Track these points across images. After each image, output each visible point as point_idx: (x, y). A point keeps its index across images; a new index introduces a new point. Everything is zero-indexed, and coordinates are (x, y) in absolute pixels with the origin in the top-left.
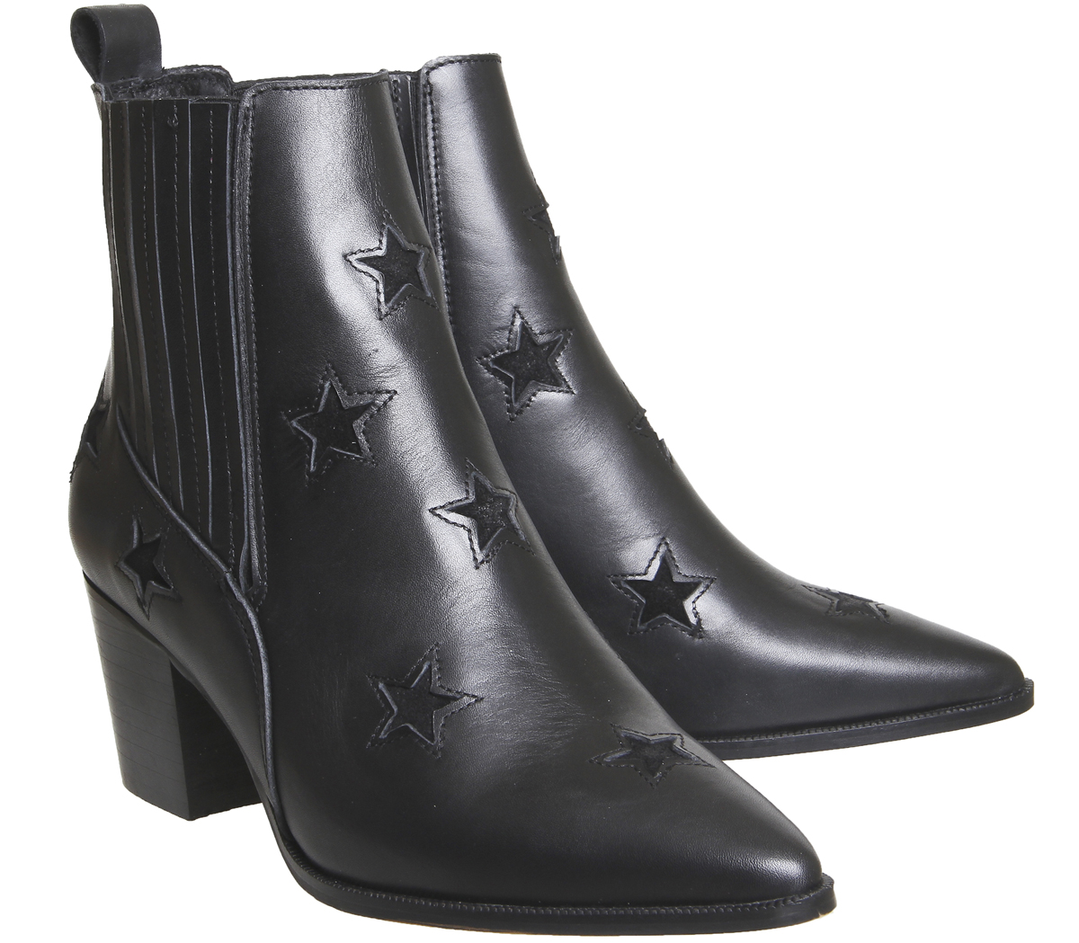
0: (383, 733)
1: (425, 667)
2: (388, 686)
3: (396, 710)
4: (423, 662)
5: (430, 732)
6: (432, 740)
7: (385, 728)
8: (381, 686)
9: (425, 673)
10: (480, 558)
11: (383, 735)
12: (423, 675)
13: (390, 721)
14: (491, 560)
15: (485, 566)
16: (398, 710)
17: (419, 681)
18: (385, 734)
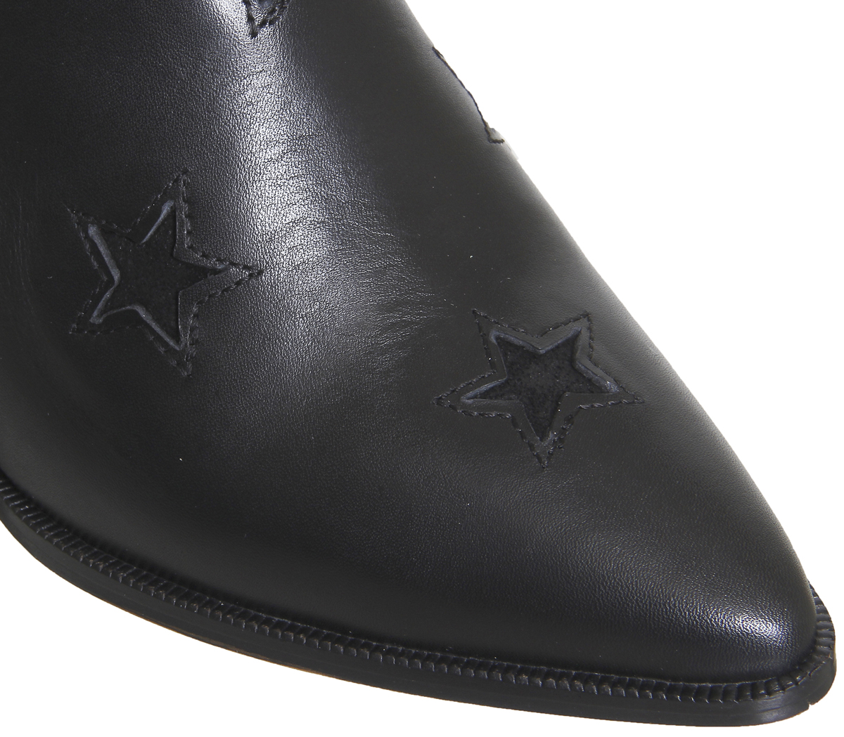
0: (95, 313)
1: (165, 210)
2: (106, 233)
3: (116, 276)
4: (163, 202)
5: (173, 324)
6: (178, 341)
7: (100, 305)
8: (92, 231)
9: (165, 220)
10: (258, 18)
11: (96, 318)
12: (163, 223)
13: (108, 295)
14: (276, 19)
15: (266, 31)
16: (122, 277)
17: (155, 233)
18: (99, 316)
